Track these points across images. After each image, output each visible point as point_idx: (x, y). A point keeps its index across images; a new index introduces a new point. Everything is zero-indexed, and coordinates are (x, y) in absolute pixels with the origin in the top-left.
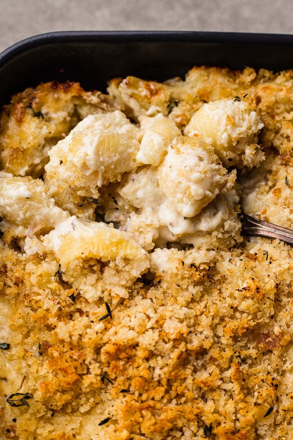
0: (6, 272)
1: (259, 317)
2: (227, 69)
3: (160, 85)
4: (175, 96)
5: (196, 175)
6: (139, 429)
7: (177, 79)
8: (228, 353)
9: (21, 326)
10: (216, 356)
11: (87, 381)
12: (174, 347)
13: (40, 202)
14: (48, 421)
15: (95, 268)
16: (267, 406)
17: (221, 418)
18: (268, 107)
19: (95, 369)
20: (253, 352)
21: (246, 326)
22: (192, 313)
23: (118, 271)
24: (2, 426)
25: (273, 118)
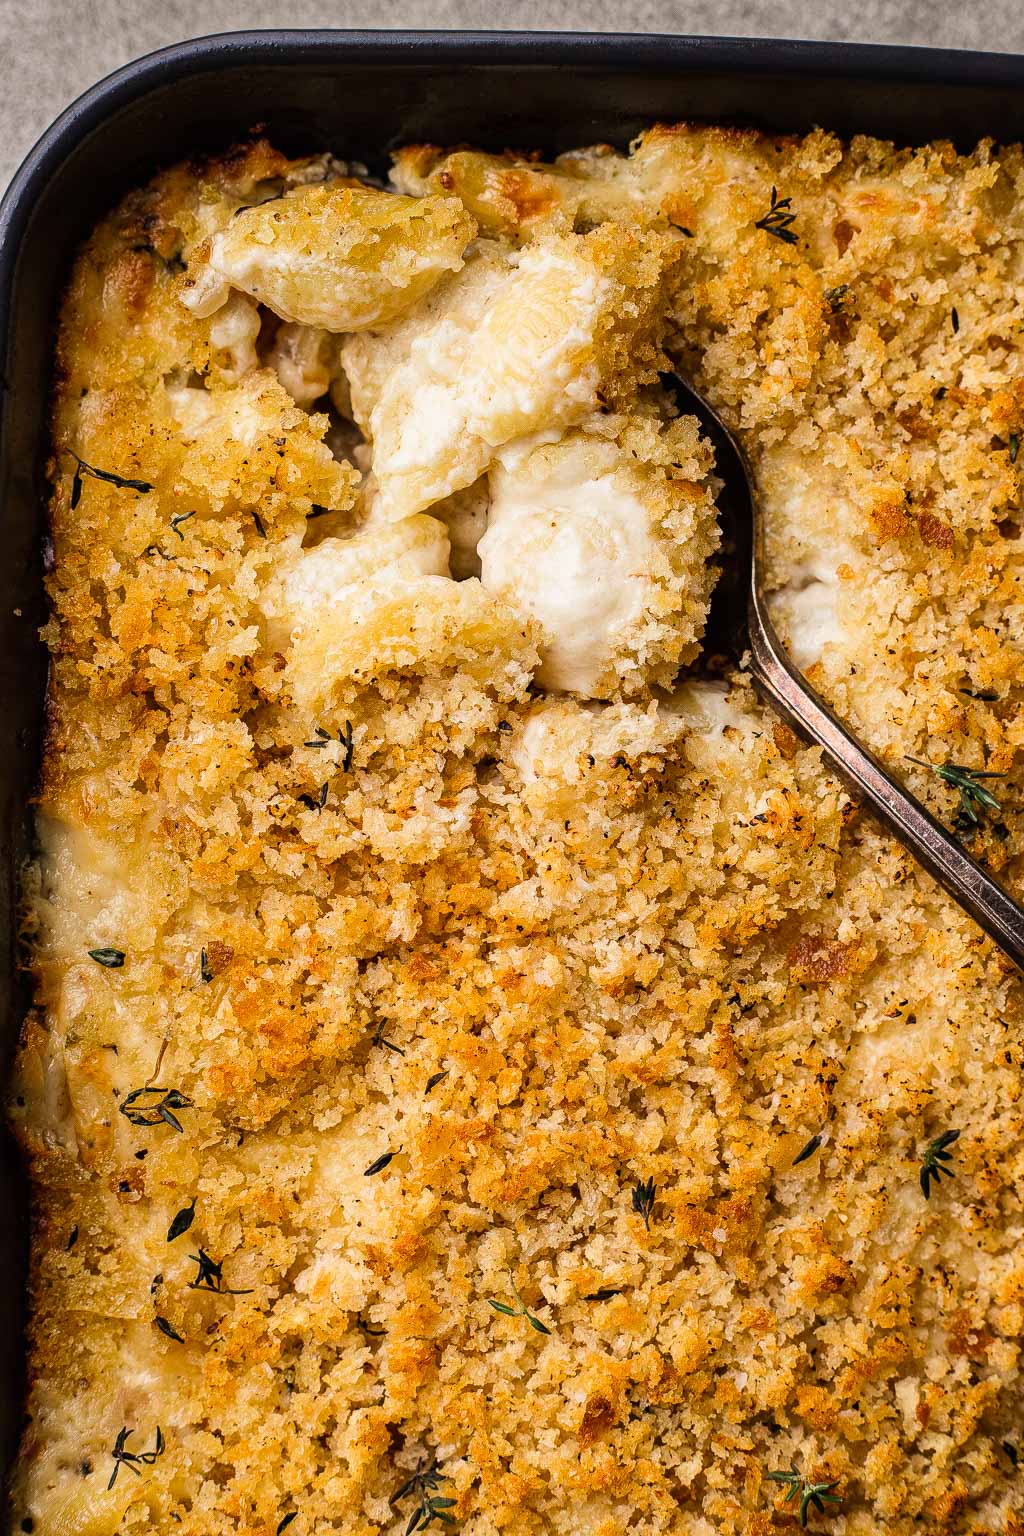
1: (793, 895)
2: (757, 135)
3: (547, 180)
4: (592, 213)
6: (465, 1184)
7: (599, 150)
8: (706, 994)
14: (227, 1158)
16: (805, 1135)
17: (681, 1163)
18: (870, 261)
20: (774, 988)
21: (759, 920)
24: (108, 1170)
25: (884, 293)
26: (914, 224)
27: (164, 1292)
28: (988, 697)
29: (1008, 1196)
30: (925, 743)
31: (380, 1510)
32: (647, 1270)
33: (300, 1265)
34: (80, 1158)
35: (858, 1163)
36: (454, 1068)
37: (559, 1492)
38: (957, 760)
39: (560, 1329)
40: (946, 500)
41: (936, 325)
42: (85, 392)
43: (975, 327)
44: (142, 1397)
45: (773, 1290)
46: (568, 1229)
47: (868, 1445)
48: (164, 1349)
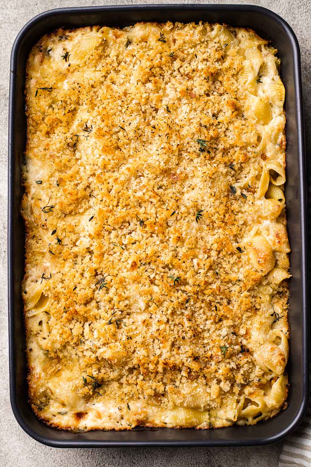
2: (156, 23)
4: (129, 38)
6: (107, 222)
7: (131, 27)
14: (63, 219)
16: (172, 211)
17: (149, 217)
18: (180, 46)
20: (165, 183)
21: (162, 169)
24: (40, 223)
25: (183, 52)
26: (187, 38)
27: (51, 246)
28: (206, 127)
29: (214, 223)
30: (194, 136)
31: (93, 286)
32: (143, 238)
33: (77, 240)
34: (35, 221)
35: (184, 216)
36: (104, 199)
37: (127, 281)
38: (200, 138)
39: (127, 250)
40: (195, 90)
41: (193, 58)
42: (31, 79)
43: (200, 57)
44: (48, 268)
45: (168, 242)
46: (128, 230)
47: (188, 271)
48: (51, 257)
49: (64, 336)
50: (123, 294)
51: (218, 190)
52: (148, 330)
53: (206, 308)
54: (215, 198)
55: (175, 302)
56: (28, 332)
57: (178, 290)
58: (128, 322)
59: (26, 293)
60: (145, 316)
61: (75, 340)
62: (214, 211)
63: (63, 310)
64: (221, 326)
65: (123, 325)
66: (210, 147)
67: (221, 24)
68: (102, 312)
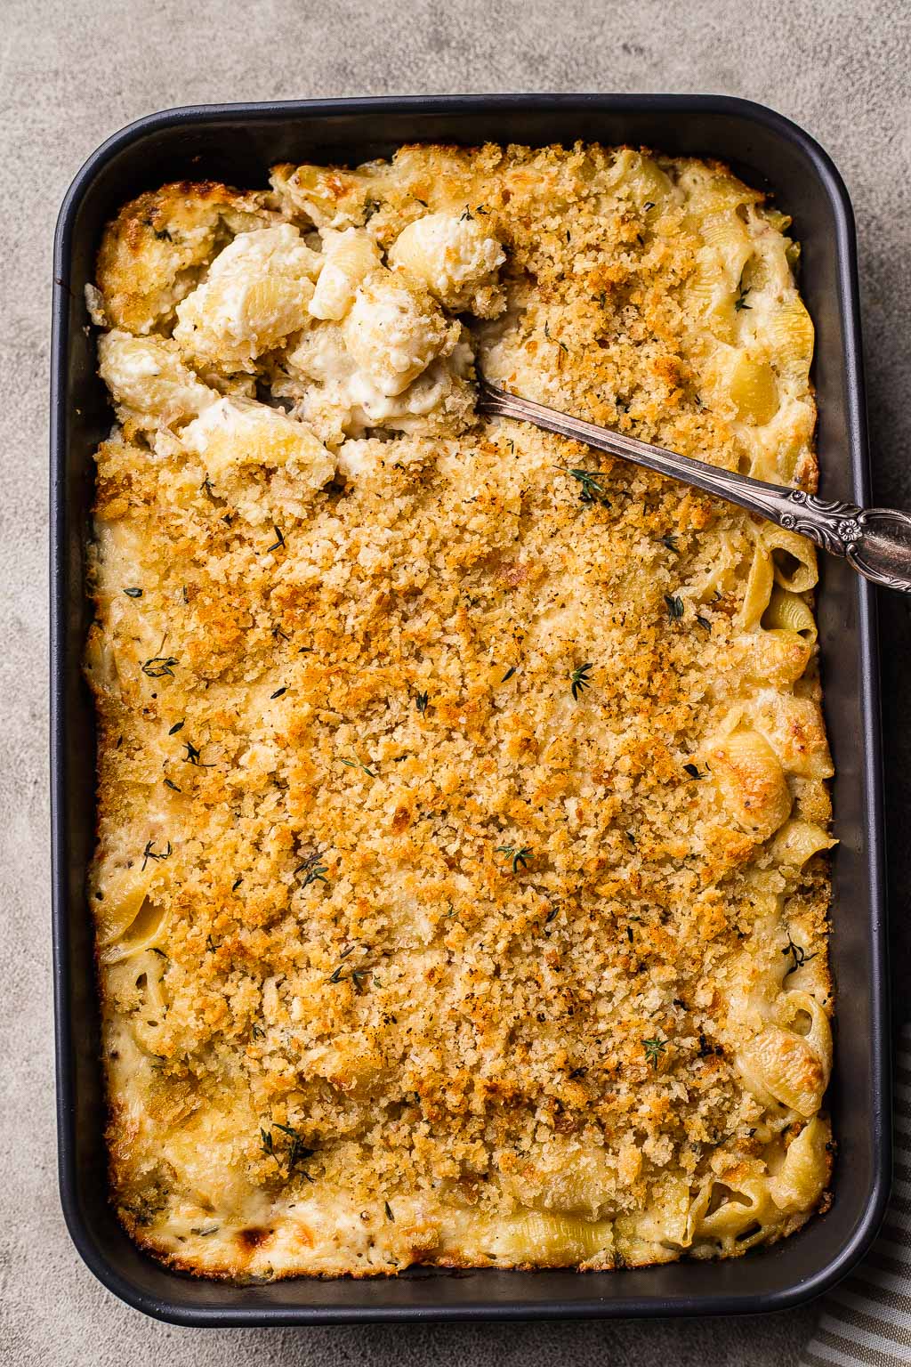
0: (130, 485)
1: (496, 540)
2: (457, 148)
3: (349, 178)
4: (375, 195)
5: (397, 337)
6: (327, 701)
7: (378, 162)
8: (452, 593)
9: (155, 564)
10: (433, 598)
11: (252, 638)
12: (374, 586)
13: (174, 379)
14: (202, 695)
15: (257, 477)
16: (507, 667)
17: (442, 685)
18: (521, 209)
19: (264, 621)
20: (487, 590)
21: (478, 553)
22: (399, 535)
23: (291, 481)
24: (138, 704)
25: (529, 226)
26: (542, 188)
27: (169, 767)
29: (623, 700)
30: (564, 459)
31: (288, 878)
32: (425, 743)
33: (241, 752)
34: (122, 700)
35: (538, 681)
37: (383, 861)
39: (381, 777)
41: (558, 241)
43: (579, 240)
44: (161, 828)
45: (495, 753)
46: (383, 723)
47: (550, 833)
48: (170, 797)
49: (209, 1017)
50: (371, 897)
51: (632, 607)
52: (443, 996)
53: (602, 934)
54: (624, 630)
55: (518, 918)
56: (108, 1006)
57: (523, 886)
58: (385, 975)
59: (100, 896)
60: (434, 959)
61: (238, 1028)
62: (622, 665)
63: (204, 946)
64: (645, 983)
65: (371, 983)
66: (610, 490)
67: (637, 149)
68: (313, 949)
